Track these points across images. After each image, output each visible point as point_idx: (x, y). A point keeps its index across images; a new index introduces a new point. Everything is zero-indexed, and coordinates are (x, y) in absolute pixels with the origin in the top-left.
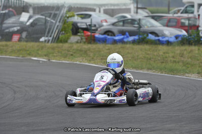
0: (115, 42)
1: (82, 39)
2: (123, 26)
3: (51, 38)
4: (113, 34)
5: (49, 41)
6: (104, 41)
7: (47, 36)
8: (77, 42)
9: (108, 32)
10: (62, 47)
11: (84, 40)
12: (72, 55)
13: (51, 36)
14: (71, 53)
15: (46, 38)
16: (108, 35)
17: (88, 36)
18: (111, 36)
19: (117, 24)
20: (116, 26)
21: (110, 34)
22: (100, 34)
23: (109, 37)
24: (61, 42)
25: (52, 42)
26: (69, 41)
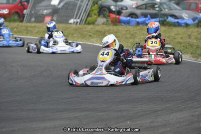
0: (138, 23)
1: (107, 21)
2: (146, 8)
3: (79, 20)
4: (136, 16)
5: (77, 22)
6: (128, 23)
7: (76, 18)
8: (103, 24)
9: (132, 15)
10: (85, 28)
11: (110, 22)
12: (90, 36)
13: (79, 18)
14: (90, 34)
15: (75, 20)
16: (132, 17)
17: (113, 18)
18: (135, 18)
19: (141, 7)
20: (141, 9)
21: (134, 16)
22: (124, 16)
23: (133, 19)
24: (89, 24)
25: (80, 24)
26: (96, 23)
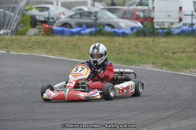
0: (72, 34)
1: (40, 31)
2: (80, 18)
3: (9, 31)
4: (70, 26)
5: (8, 33)
6: (62, 33)
7: (6, 29)
8: (36, 35)
9: (65, 25)
10: (21, 39)
11: (42, 32)
12: (30, 47)
13: (9, 29)
14: (30, 45)
15: (6, 31)
16: (66, 27)
17: (46, 28)
18: (69, 28)
19: (74, 16)
20: (74, 18)
21: (68, 26)
22: (58, 26)
23: (66, 29)
24: (20, 34)
25: (11, 34)
26: (28, 33)
